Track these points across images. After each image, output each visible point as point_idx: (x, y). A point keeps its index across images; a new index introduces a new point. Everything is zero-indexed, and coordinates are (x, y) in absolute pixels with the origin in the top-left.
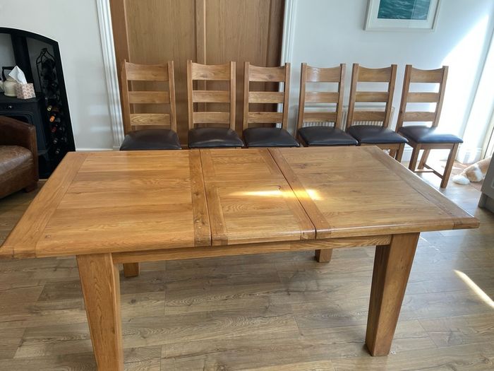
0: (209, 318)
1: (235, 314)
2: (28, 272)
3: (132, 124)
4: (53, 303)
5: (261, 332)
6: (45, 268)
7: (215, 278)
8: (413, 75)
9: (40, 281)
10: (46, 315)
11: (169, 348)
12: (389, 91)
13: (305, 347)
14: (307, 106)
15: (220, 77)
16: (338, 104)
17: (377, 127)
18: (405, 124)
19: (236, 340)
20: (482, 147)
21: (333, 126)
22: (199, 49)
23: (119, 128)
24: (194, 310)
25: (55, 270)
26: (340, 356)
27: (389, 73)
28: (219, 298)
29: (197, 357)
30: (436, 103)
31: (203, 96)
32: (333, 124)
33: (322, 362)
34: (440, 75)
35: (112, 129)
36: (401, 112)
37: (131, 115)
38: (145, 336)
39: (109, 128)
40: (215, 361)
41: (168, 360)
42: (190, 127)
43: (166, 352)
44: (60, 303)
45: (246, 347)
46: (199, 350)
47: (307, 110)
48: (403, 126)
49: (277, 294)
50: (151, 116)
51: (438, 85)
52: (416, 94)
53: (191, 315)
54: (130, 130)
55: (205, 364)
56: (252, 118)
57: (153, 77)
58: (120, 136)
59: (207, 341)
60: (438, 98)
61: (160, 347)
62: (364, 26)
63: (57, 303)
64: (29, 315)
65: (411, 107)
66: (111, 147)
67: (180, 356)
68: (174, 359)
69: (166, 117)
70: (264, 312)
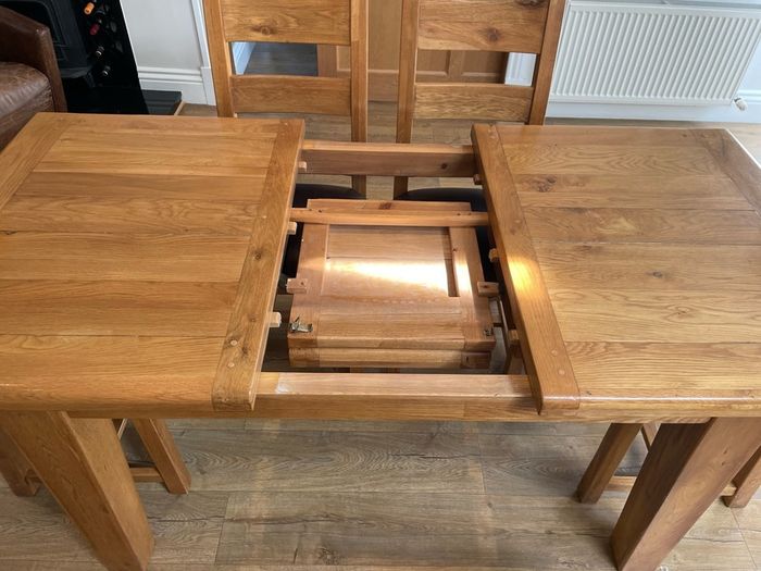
5: (413, 489)
11: (242, 500)
26: (557, 562)
38: (205, 469)
40: (318, 539)
41: (237, 525)
43: (235, 508)
45: (380, 518)
53: (292, 435)
55: (300, 544)
59: (311, 495)
61: (226, 497)
67: (258, 521)
68: (246, 524)
70: (426, 446)
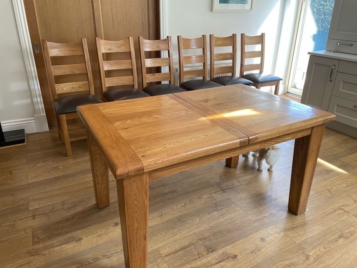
0: (181, 220)
1: (198, 213)
2: (9, 225)
3: (58, 92)
4: (48, 243)
5: (222, 220)
6: (23, 219)
7: (168, 193)
8: (246, 40)
9: (25, 229)
10: (48, 254)
11: (165, 249)
12: (233, 51)
13: (255, 222)
14: (185, 67)
15: (122, 49)
16: (204, 63)
17: (229, 77)
18: (245, 73)
19: (209, 229)
20: (285, 84)
21: (202, 79)
22: (98, 31)
23: (39, 100)
24: (167, 218)
25: (34, 218)
27: (232, 40)
28: (179, 206)
29: (188, 249)
30: (260, 58)
31: (111, 65)
32: (202, 78)
33: (271, 227)
34: (261, 39)
35: (32, 100)
36: (242, 65)
37: (56, 85)
39: (29, 101)
40: (203, 247)
41: (169, 256)
42: (104, 90)
43: (164, 252)
44: (54, 241)
45: (218, 232)
46: (187, 243)
47: (185, 69)
48: (244, 74)
49: (216, 193)
50: (72, 85)
51: (260, 45)
52: (249, 52)
53: (167, 222)
54: (56, 97)
55: (197, 251)
56: (149, 78)
57: (71, 52)
58: (40, 106)
59: (189, 236)
60: (261, 54)
61: (158, 250)
62: (211, 9)
63: (53, 242)
64: (32, 257)
65: (247, 62)
66: (33, 116)
67: (176, 252)
68: (173, 255)
69: (85, 84)
70: (216, 207)
